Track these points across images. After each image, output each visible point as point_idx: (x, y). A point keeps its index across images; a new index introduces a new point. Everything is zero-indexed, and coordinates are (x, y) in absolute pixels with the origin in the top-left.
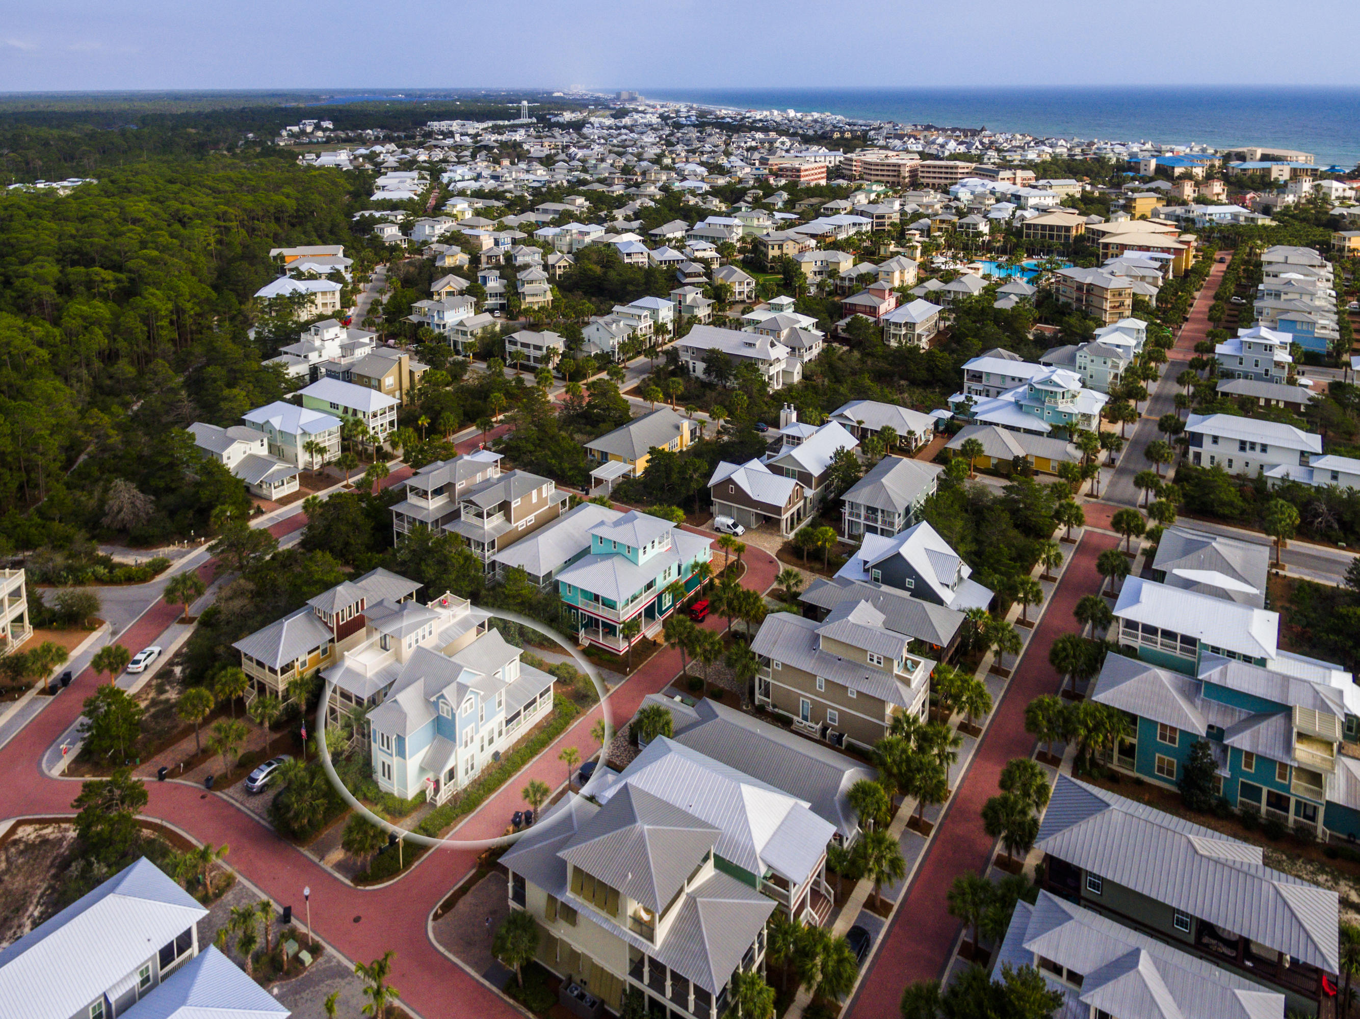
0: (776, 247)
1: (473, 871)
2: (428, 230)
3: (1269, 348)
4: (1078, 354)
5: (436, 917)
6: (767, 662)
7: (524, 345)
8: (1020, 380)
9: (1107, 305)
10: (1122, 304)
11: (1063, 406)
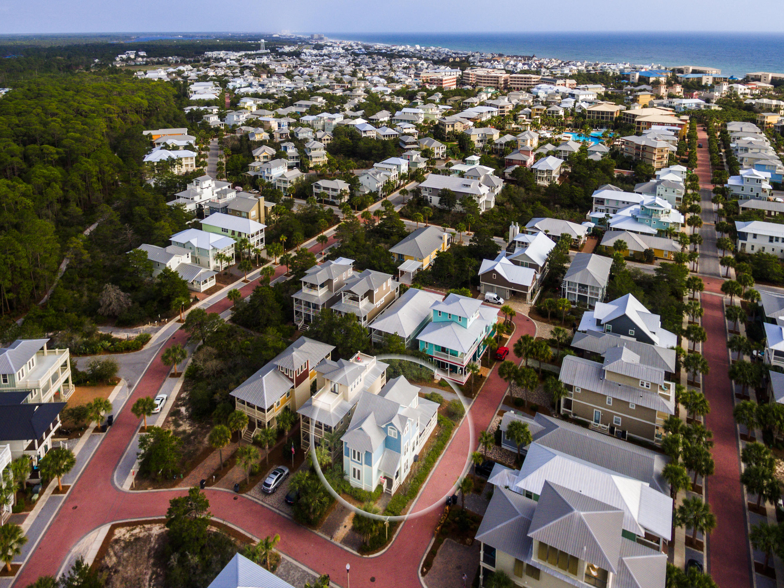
0: (450, 126)
1: (434, 539)
2: (235, 118)
3: (759, 181)
4: (658, 187)
5: (423, 574)
6: (570, 387)
7: (325, 188)
8: (628, 203)
9: (655, 158)
10: (663, 157)
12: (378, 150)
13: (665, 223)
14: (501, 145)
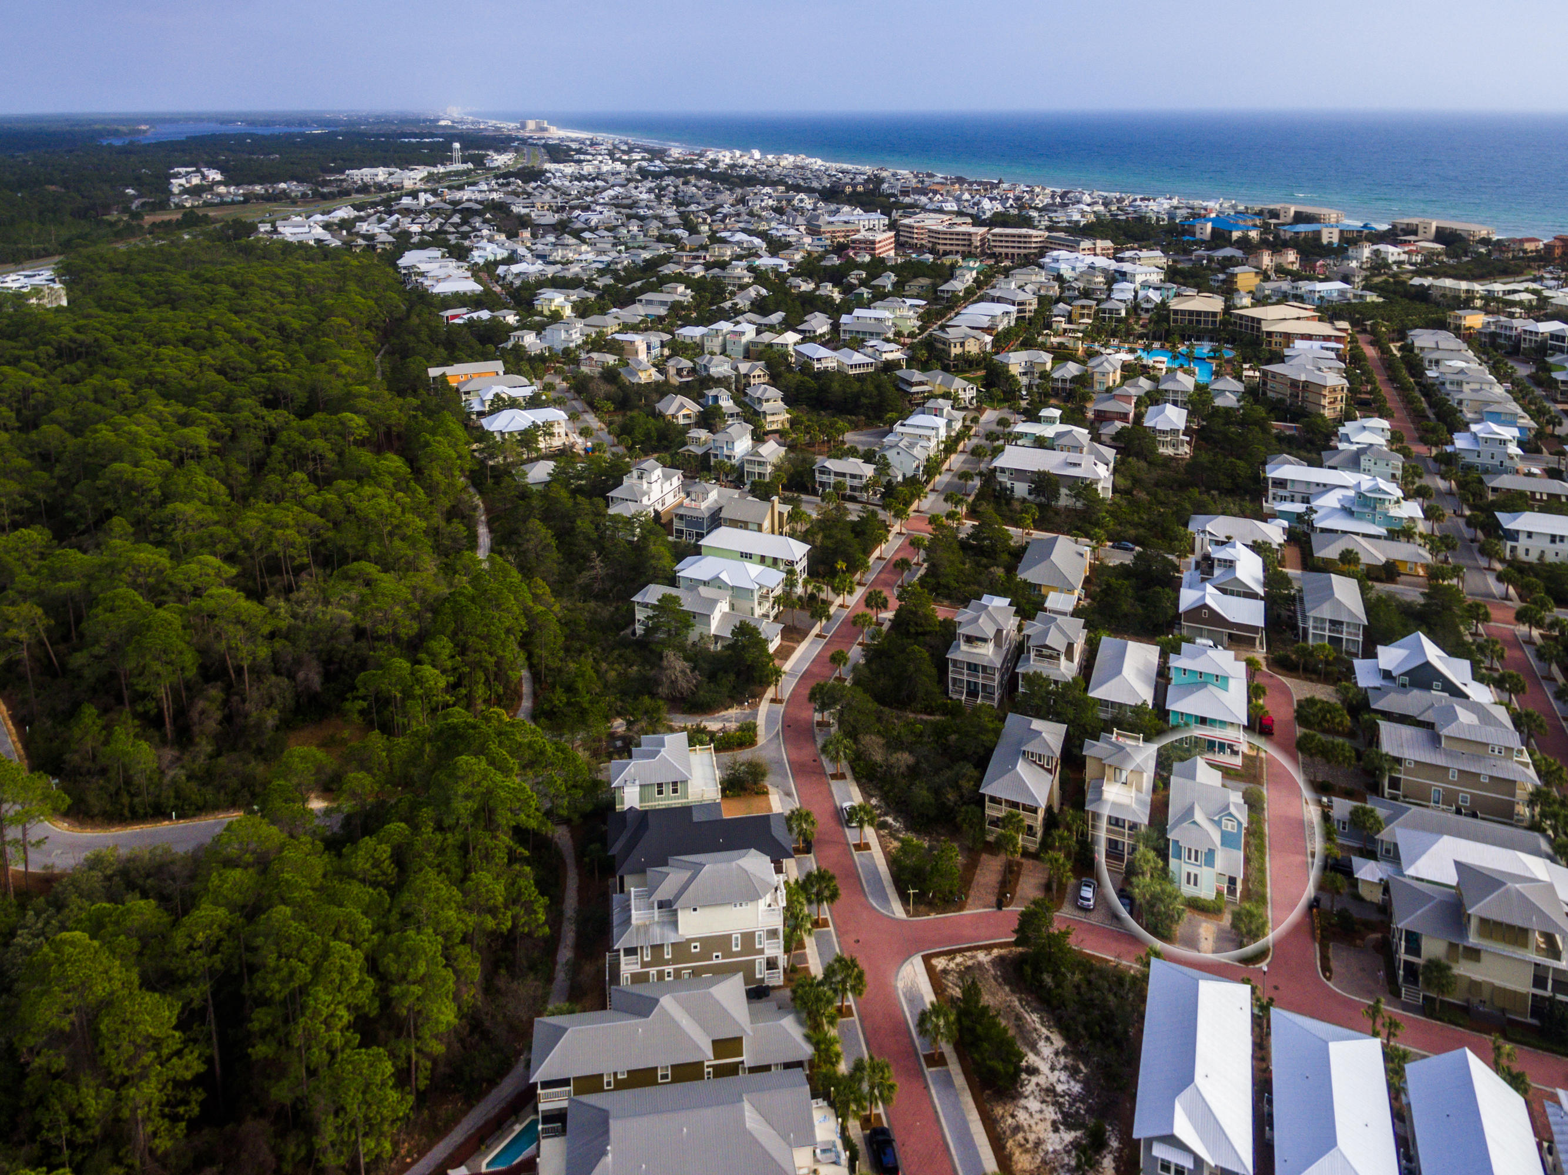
0: (958, 345)
1: (1317, 945)
3: (1504, 442)
4: (1362, 458)
5: (1329, 979)
6: (1398, 761)
7: (837, 474)
8: (1325, 485)
9: (1325, 402)
10: (1336, 399)
11: (1394, 512)
12: (871, 397)
13: (1396, 518)
14: (1064, 381)
